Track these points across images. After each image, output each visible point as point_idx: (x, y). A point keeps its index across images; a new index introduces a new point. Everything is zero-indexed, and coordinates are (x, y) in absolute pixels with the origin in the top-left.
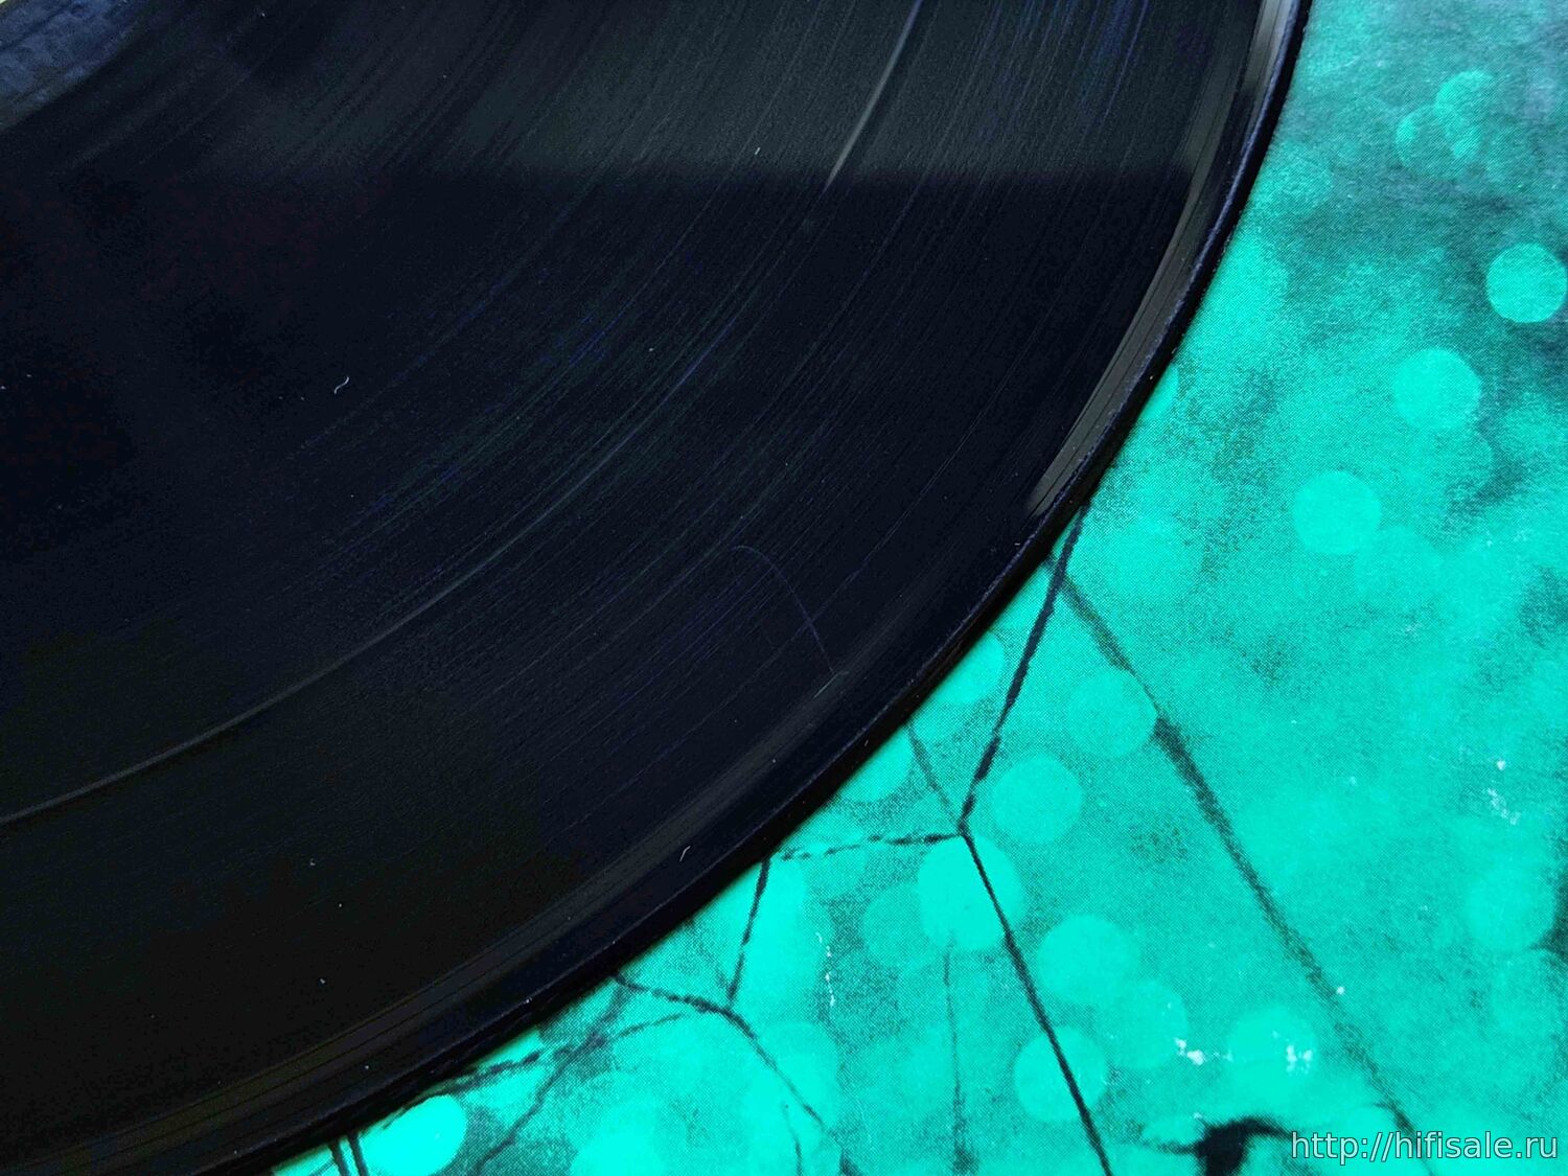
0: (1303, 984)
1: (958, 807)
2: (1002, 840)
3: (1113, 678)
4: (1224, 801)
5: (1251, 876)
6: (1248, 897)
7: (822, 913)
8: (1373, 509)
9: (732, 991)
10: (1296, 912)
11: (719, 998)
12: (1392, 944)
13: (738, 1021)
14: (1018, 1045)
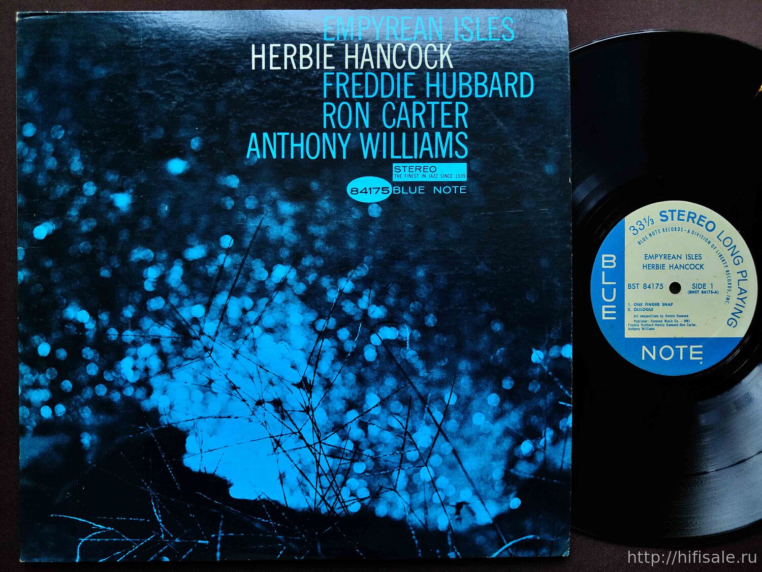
0: (470, 485)
1: (425, 461)
2: (431, 466)
3: (447, 443)
4: (461, 461)
5: (464, 470)
6: (464, 473)
7: (407, 477)
8: (483, 418)
9: (395, 487)
10: (470, 475)
11: (393, 488)
12: (482, 479)
13: (396, 491)
14: (433, 493)
